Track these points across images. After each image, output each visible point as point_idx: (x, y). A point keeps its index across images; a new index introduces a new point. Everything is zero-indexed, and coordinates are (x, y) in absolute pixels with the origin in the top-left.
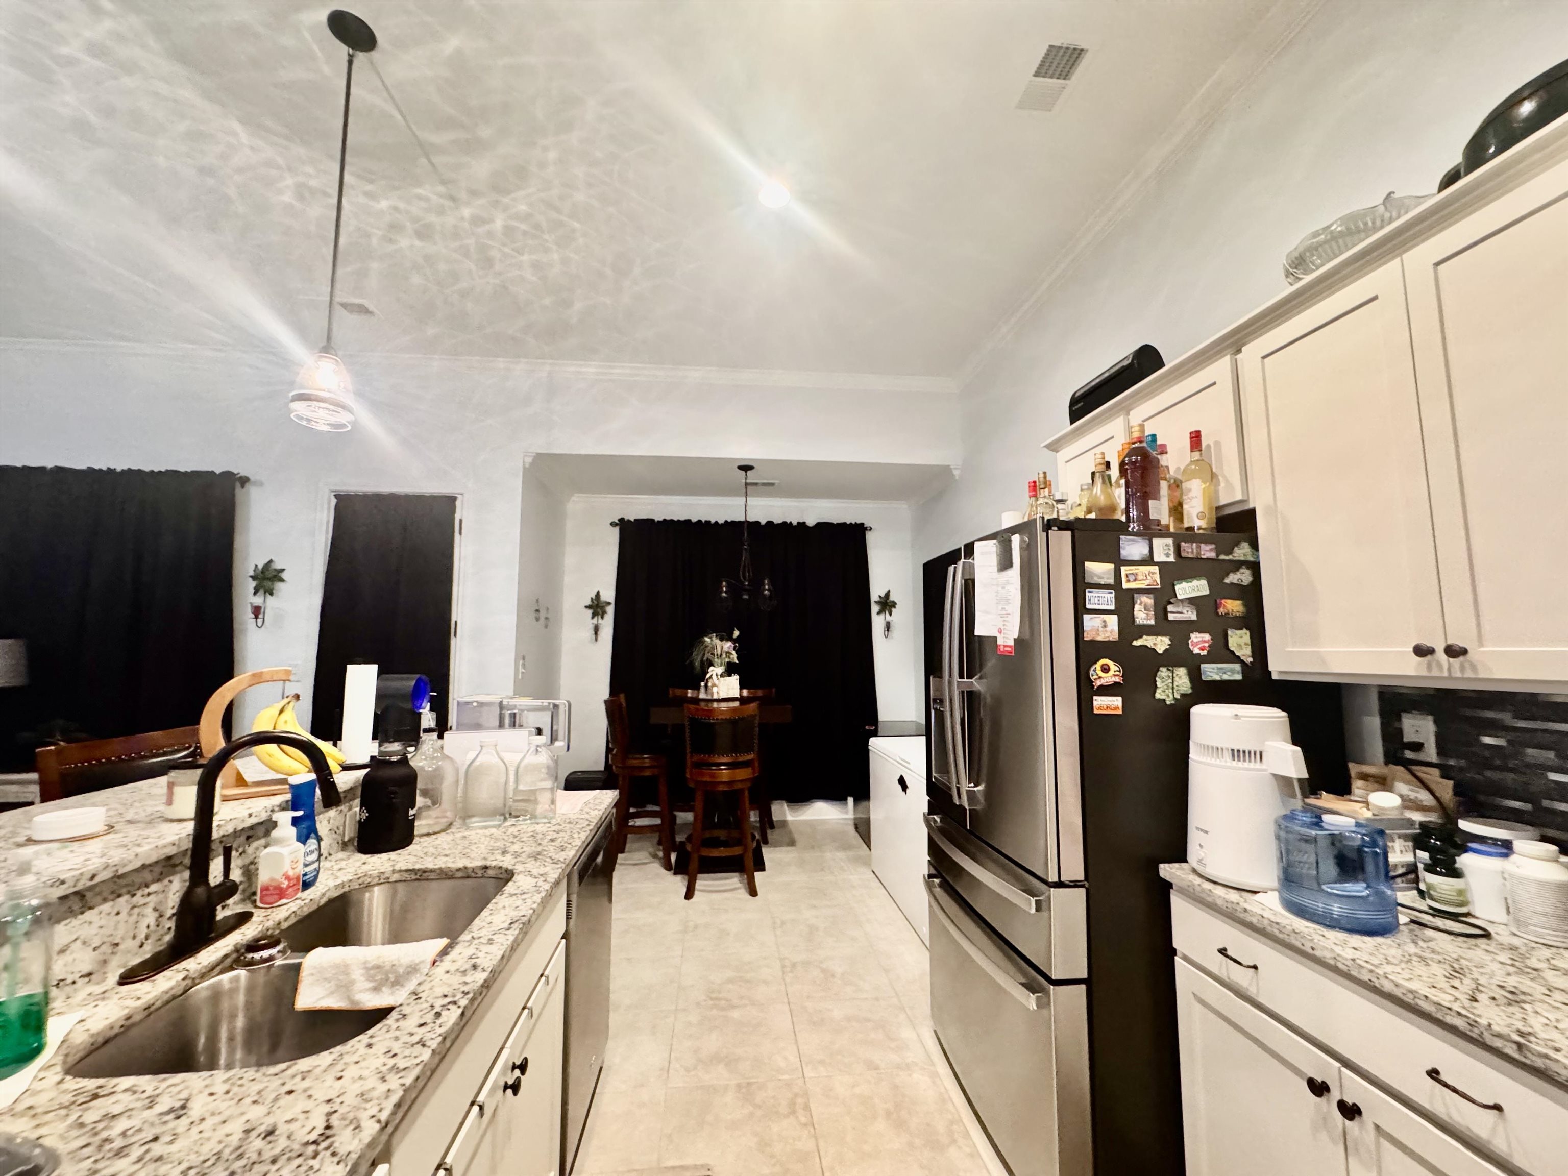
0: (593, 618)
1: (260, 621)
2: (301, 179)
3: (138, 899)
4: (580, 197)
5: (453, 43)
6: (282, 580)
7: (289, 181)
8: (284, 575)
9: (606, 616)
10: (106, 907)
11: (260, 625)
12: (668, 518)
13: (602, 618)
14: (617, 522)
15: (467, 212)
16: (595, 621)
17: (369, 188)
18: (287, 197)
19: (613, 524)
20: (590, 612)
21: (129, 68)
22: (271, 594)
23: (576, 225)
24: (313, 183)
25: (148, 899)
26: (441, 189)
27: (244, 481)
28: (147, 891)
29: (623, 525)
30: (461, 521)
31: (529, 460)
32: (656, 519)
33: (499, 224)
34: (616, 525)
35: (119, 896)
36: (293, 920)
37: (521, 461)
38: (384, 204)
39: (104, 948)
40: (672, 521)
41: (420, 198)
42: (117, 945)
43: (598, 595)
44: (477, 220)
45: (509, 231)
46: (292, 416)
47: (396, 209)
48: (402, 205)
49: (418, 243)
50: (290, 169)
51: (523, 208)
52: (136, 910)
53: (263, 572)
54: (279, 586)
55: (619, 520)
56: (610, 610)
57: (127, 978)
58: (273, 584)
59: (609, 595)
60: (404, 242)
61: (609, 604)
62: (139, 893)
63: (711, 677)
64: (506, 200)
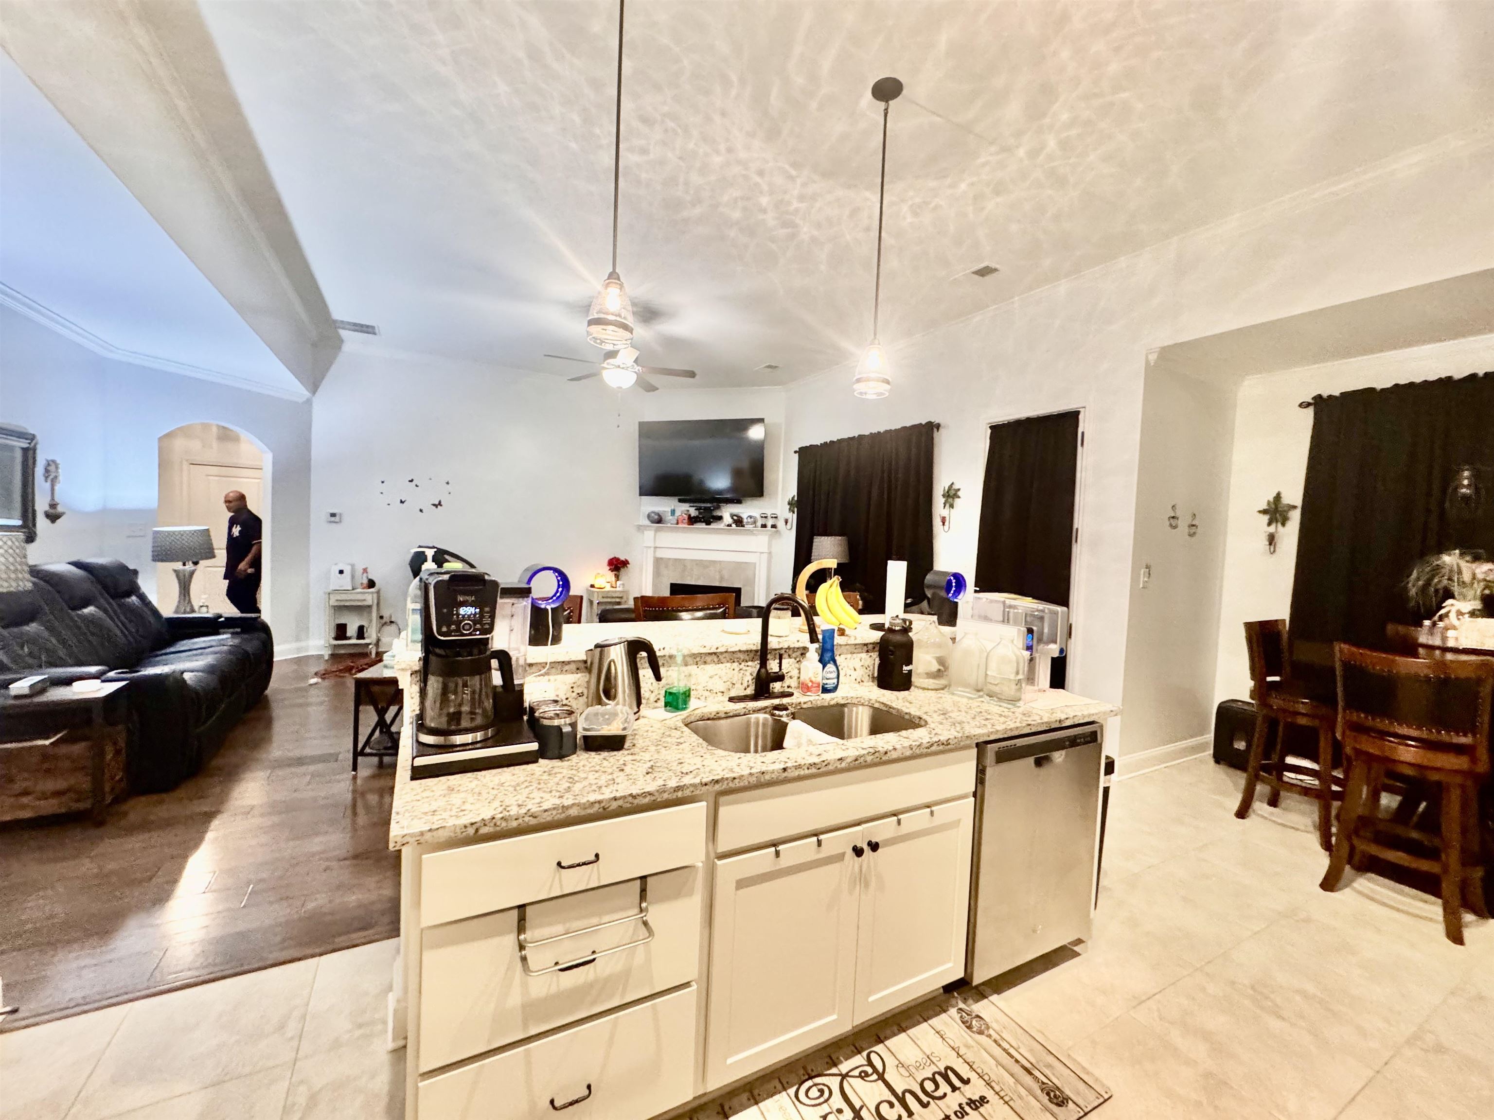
0: (1269, 524)
1: (946, 527)
2: (910, 203)
3: (742, 666)
4: (1114, 68)
5: (943, 39)
6: (959, 497)
7: (905, 208)
8: (959, 493)
9: (1289, 524)
10: (729, 665)
11: (946, 530)
12: (1403, 381)
13: (1283, 524)
14: (1311, 401)
15: (1021, 152)
16: (1272, 529)
17: (949, 181)
18: (910, 219)
19: (1304, 405)
20: (1266, 518)
21: (814, 198)
22: (953, 508)
23: (1124, 95)
24: (918, 200)
25: (747, 668)
26: (993, 149)
27: (938, 426)
28: (747, 664)
29: (1320, 404)
30: (1083, 433)
31: (1153, 358)
32: (1379, 386)
33: (1052, 143)
34: (1309, 405)
35: (734, 662)
36: (809, 705)
37: (1144, 358)
38: (963, 186)
39: (729, 683)
40: (1412, 384)
41: (984, 164)
42: (734, 684)
43: (1278, 497)
44: (1033, 154)
45: (1065, 145)
46: (855, 393)
47: (972, 184)
48: (975, 179)
49: (999, 199)
50: (903, 201)
51: (1065, 117)
52: (742, 671)
53: (948, 492)
54: (957, 500)
55: (1314, 398)
56: (1295, 517)
57: (731, 699)
58: (953, 501)
59: (1294, 495)
60: (990, 205)
61: (1295, 507)
62: (743, 664)
63: (1447, 615)
64: (1047, 121)
